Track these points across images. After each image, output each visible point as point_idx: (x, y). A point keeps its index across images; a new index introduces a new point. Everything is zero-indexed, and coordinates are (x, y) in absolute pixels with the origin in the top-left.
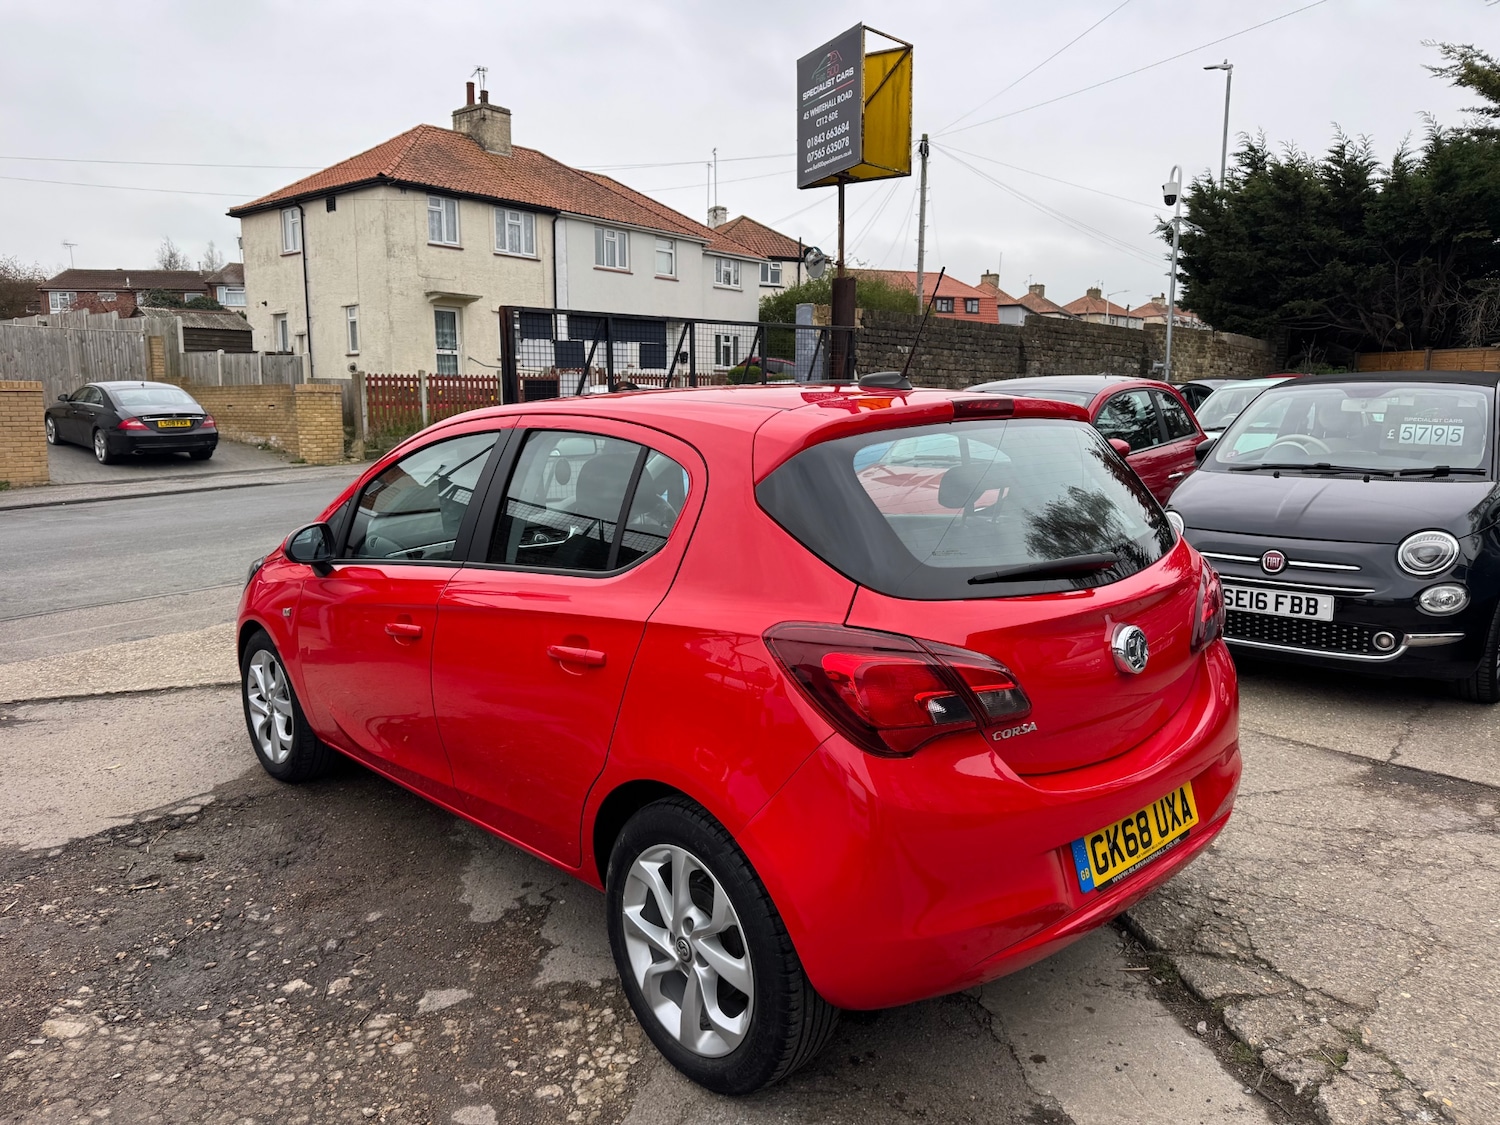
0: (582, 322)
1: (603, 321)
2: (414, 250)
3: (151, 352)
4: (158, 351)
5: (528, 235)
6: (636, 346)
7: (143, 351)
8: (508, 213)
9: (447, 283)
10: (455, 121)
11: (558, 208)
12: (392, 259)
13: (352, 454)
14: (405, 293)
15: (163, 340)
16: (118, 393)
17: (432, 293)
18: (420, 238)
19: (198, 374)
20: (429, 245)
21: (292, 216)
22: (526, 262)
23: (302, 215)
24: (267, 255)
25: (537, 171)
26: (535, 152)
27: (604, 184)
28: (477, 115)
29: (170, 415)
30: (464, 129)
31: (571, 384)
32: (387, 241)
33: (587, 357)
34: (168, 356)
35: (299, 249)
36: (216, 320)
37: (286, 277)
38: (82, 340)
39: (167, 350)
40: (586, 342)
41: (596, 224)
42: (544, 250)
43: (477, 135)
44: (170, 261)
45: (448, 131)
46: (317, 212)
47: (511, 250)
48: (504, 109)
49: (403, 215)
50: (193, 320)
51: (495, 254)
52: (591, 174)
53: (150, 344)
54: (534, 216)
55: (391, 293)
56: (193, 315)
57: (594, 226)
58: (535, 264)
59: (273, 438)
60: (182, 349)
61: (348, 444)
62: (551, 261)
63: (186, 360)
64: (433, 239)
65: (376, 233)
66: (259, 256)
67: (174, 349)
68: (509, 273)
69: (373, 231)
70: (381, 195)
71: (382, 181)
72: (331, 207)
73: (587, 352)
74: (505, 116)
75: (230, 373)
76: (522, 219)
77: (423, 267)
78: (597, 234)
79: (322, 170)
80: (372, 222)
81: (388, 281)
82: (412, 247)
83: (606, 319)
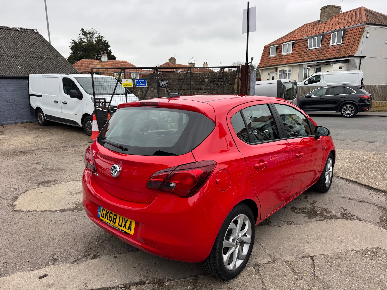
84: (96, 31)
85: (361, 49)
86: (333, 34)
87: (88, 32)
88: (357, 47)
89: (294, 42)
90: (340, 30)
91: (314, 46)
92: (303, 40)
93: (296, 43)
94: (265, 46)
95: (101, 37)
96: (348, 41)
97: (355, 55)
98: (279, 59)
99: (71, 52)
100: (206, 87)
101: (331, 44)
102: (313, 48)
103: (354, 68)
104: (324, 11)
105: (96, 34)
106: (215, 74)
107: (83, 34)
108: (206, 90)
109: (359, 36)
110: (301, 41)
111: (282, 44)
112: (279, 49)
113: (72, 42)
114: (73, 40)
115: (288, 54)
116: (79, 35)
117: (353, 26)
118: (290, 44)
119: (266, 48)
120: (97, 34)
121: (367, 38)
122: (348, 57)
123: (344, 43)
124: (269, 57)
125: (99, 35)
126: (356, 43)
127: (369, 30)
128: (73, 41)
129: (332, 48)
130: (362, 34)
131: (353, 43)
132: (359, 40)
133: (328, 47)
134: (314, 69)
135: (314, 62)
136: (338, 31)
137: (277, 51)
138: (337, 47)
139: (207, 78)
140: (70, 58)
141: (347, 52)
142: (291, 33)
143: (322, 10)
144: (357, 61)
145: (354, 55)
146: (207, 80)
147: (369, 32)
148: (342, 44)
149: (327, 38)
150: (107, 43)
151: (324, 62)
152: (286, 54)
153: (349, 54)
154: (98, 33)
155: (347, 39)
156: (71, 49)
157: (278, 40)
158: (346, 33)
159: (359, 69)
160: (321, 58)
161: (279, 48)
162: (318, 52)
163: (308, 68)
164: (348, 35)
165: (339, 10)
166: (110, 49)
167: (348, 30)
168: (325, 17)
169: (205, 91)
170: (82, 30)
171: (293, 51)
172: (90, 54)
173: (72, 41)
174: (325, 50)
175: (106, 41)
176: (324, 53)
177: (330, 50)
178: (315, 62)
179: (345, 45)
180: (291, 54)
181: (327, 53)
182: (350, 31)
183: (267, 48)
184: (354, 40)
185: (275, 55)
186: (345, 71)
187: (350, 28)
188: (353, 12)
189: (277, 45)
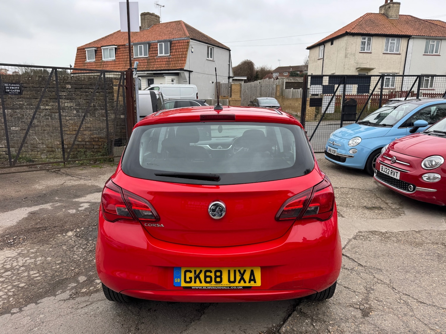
0: (334, 78)
1: (343, 78)
2: (354, 55)
3: (277, 88)
4: (278, 89)
5: (398, 46)
6: (356, 86)
7: (275, 89)
8: (390, 39)
9: (364, 65)
10: (380, 10)
11: (411, 35)
12: (346, 58)
13: (316, 119)
14: (349, 69)
15: (280, 86)
16: (261, 100)
17: (358, 68)
18: (357, 51)
19: (287, 95)
20: (360, 53)
21: (322, 47)
22: (395, 55)
23: (324, 47)
24: (314, 60)
25: (407, 23)
26: (409, 16)
27: (435, 23)
28: (387, 6)
29: (270, 107)
30: (382, 12)
31: (328, 99)
32: (346, 53)
33: (335, 90)
34: (281, 90)
35: (322, 57)
36: (297, 79)
37: (318, 66)
38: (261, 87)
39: (281, 88)
40: (335, 85)
41: (426, 39)
42: (403, 50)
43: (387, 13)
44: (307, 63)
45: (378, 14)
46: (328, 45)
47: (390, 51)
48: (398, 3)
49: (352, 44)
50: (291, 80)
51: (383, 53)
52: (430, 20)
53: (277, 87)
54: (401, 39)
55: (344, 69)
56: (291, 78)
57: (425, 39)
58: (398, 55)
59: (299, 113)
60: (284, 88)
61: (316, 116)
62: (405, 54)
63: (285, 91)
64: (362, 50)
65: (343, 50)
66: (312, 60)
67: (282, 89)
68: (388, 59)
69: (342, 50)
70: (346, 38)
71: (347, 34)
72: (332, 44)
73: (335, 88)
74: (398, 5)
75: (293, 95)
76: (396, 40)
77: (356, 60)
78: (427, 43)
79: (334, 32)
80: (342, 47)
81: (344, 65)
82: (354, 54)
83: (344, 77)
85: (188, 63)
86: (159, 44)
88: (185, 60)
89: (116, 47)
90: (166, 41)
91: (141, 54)
92: (127, 46)
93: (119, 49)
94: (79, 47)
96: (175, 53)
97: (185, 69)
98: (101, 65)
100: (68, 95)
101: (159, 55)
102: (139, 56)
103: (185, 82)
104: (144, 18)
106: (81, 79)
108: (68, 99)
109: (185, 50)
110: (125, 47)
111: (102, 48)
112: (98, 54)
115: (110, 60)
117: (178, 39)
118: (110, 49)
119: (79, 51)
121: (192, 52)
122: (179, 70)
123: (171, 55)
124: (85, 62)
126: (184, 56)
127: (193, 45)
129: (160, 58)
130: (188, 48)
131: (180, 56)
132: (186, 54)
133: (156, 57)
134: (145, 80)
135: (143, 72)
136: (164, 41)
137: (95, 55)
138: (166, 58)
139: (69, 83)
141: (177, 65)
142: (108, 36)
143: (142, 16)
144: (187, 74)
145: (183, 69)
146: (69, 86)
147: (193, 47)
148: (171, 56)
149: (154, 47)
151: (154, 74)
152: (109, 60)
153: (179, 68)
155: (174, 51)
157: (94, 42)
158: (172, 45)
159: (190, 84)
160: (151, 69)
161: (98, 52)
162: (146, 62)
163: (139, 78)
164: (175, 47)
165: (158, 19)
167: (174, 41)
168: (146, 24)
169: (68, 101)
171: (116, 57)
174: (153, 60)
176: (153, 63)
177: (158, 60)
178: (145, 72)
179: (173, 57)
180: (114, 61)
181: (156, 64)
182: (176, 43)
183: (81, 51)
184: (182, 53)
185: (94, 60)
186: (177, 85)
187: (175, 40)
188: (174, 24)
189: (95, 48)
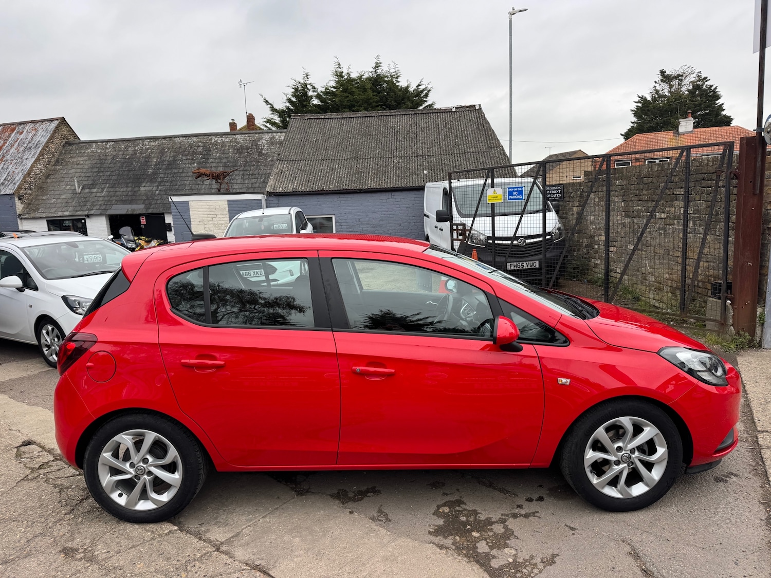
84: (693, 69)
87: (674, 74)
95: (702, 80)
99: (634, 119)
105: (692, 76)
107: (662, 81)
113: (637, 101)
114: (640, 96)
116: (655, 84)
120: (695, 75)
125: (699, 76)
128: (639, 99)
140: (630, 133)
150: (713, 91)
154: (696, 71)
156: (633, 115)
166: (720, 102)
170: (662, 72)
172: (670, 120)
173: (637, 99)
175: (711, 86)
